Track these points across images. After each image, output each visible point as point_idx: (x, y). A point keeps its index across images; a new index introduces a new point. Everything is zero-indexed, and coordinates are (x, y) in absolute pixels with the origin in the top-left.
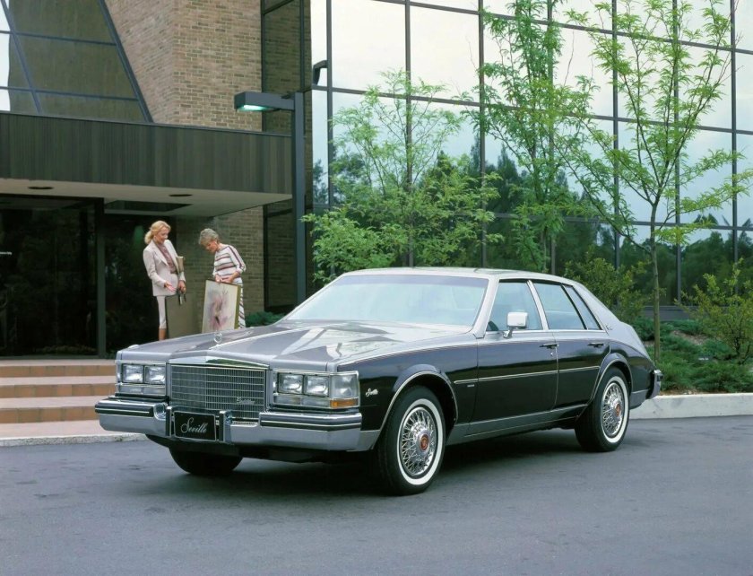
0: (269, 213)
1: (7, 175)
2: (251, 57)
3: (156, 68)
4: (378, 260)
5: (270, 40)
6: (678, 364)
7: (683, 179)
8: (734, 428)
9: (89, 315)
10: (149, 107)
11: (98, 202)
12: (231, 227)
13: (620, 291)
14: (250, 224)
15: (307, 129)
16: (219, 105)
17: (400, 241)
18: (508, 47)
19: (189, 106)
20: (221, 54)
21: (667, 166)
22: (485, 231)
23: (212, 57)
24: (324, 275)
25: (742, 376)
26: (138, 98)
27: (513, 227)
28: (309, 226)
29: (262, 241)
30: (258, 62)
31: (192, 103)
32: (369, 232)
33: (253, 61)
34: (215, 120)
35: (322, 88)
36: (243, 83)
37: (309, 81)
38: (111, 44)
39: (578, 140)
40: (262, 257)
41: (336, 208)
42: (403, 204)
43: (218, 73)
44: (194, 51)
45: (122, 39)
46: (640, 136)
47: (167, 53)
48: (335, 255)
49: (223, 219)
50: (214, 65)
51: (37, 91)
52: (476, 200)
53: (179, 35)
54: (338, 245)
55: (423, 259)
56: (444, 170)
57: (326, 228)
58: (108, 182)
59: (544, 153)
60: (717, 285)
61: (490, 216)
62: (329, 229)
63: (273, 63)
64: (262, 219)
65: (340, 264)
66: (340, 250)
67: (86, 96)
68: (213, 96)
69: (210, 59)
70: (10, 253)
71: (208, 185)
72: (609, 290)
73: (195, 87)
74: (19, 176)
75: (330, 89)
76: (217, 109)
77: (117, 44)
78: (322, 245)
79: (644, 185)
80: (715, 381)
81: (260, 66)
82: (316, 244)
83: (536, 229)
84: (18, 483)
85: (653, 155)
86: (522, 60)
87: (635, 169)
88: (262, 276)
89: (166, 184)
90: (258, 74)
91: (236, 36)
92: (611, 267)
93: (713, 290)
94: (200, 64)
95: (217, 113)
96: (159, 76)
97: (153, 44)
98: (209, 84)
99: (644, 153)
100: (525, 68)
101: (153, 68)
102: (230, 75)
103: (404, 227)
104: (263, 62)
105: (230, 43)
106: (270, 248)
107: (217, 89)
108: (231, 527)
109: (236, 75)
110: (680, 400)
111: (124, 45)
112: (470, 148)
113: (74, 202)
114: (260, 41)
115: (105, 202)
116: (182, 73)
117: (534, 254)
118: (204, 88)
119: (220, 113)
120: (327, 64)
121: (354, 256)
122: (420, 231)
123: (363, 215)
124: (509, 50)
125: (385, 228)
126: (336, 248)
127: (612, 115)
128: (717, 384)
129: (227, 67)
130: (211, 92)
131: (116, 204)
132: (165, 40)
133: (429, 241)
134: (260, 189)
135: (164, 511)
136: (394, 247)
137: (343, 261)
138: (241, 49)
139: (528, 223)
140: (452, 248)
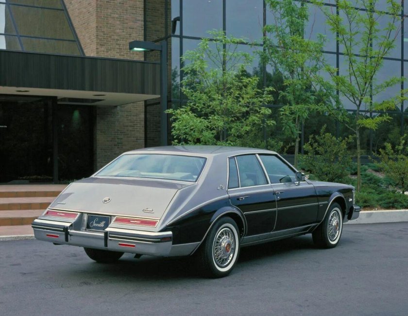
0: (147, 104)
1: (4, 85)
2: (138, 18)
3: (86, 24)
4: (207, 134)
5: (148, 9)
6: (370, 193)
7: (374, 92)
8: (400, 230)
9: (49, 159)
10: (82, 45)
11: (54, 99)
12: (127, 112)
13: (339, 151)
14: (136, 110)
15: (168, 57)
16: (120, 45)
17: (219, 124)
18: (279, 16)
19: (104, 45)
20: (122, 17)
21: (365, 85)
22: (266, 120)
23: (117, 18)
24: (177, 142)
25: (405, 200)
26: (76, 40)
27: (281, 116)
28: (169, 115)
29: (144, 120)
30: (142, 21)
31: (105, 43)
32: (203, 120)
33: (139, 20)
34: (118, 53)
35: (177, 36)
36: (134, 32)
37: (170, 32)
38: (61, 10)
39: (317, 68)
40: (144, 128)
41: (184, 107)
42: (221, 104)
43: (120, 27)
44: (107, 15)
45: (67, 7)
46: (351, 68)
47: (92, 15)
48: (184, 132)
49: (122, 107)
50: (118, 22)
51: (21, 36)
52: (261, 102)
53: (99, 6)
54: (185, 126)
55: (232, 134)
56: (244, 86)
57: (179, 117)
58: (59, 88)
59: (299, 75)
60: (392, 149)
61: (268, 111)
62: (180, 117)
63: (150, 22)
64: (144, 107)
65: (186, 137)
66: (186, 129)
67: (47, 39)
68: (117, 40)
69: (116, 19)
70: (6, 127)
71: (114, 90)
72: (333, 151)
73: (108, 34)
74: (11, 85)
75: (181, 37)
76: (119, 46)
77: (64, 10)
78: (177, 126)
79: (353, 95)
80: (390, 203)
81: (143, 23)
82: (173, 125)
83: (293, 116)
84: (11, 265)
85: (358, 79)
86: (287, 24)
87: (348, 87)
88: (144, 138)
89: (92, 89)
90: (142, 27)
91: (130, 7)
92: (334, 138)
93: (389, 152)
94: (110, 22)
95: (120, 49)
96: (88, 28)
97: (84, 10)
98: (115, 33)
99: (353, 78)
100: (288, 28)
101: (84, 23)
102: (127, 28)
103: (221, 117)
104: (145, 21)
105: (126, 11)
106: (148, 123)
107: (119, 36)
108: (126, 294)
109: (130, 28)
110: (371, 214)
111: (68, 10)
112: (258, 63)
113: (40, 99)
114: (143, 10)
115: (58, 98)
116: (100, 27)
117: (292, 130)
118: (113, 35)
119: (121, 49)
120: (180, 19)
121: (194, 132)
122: (231, 119)
123: (199, 110)
124: (280, 17)
125: (211, 117)
126: (184, 128)
127: (336, 51)
128: (391, 204)
129: (125, 23)
130: (116, 37)
131: (64, 99)
132: (91, 9)
133: (235, 124)
134: (143, 93)
135: (90, 284)
136: (215, 127)
137: (188, 134)
138: (132, 13)
139: (289, 113)
140: (248, 128)
